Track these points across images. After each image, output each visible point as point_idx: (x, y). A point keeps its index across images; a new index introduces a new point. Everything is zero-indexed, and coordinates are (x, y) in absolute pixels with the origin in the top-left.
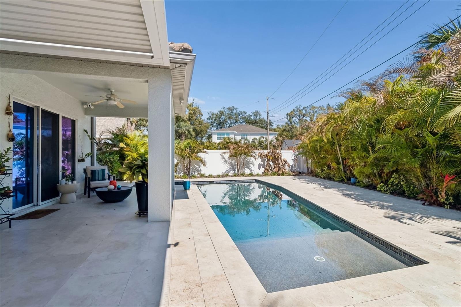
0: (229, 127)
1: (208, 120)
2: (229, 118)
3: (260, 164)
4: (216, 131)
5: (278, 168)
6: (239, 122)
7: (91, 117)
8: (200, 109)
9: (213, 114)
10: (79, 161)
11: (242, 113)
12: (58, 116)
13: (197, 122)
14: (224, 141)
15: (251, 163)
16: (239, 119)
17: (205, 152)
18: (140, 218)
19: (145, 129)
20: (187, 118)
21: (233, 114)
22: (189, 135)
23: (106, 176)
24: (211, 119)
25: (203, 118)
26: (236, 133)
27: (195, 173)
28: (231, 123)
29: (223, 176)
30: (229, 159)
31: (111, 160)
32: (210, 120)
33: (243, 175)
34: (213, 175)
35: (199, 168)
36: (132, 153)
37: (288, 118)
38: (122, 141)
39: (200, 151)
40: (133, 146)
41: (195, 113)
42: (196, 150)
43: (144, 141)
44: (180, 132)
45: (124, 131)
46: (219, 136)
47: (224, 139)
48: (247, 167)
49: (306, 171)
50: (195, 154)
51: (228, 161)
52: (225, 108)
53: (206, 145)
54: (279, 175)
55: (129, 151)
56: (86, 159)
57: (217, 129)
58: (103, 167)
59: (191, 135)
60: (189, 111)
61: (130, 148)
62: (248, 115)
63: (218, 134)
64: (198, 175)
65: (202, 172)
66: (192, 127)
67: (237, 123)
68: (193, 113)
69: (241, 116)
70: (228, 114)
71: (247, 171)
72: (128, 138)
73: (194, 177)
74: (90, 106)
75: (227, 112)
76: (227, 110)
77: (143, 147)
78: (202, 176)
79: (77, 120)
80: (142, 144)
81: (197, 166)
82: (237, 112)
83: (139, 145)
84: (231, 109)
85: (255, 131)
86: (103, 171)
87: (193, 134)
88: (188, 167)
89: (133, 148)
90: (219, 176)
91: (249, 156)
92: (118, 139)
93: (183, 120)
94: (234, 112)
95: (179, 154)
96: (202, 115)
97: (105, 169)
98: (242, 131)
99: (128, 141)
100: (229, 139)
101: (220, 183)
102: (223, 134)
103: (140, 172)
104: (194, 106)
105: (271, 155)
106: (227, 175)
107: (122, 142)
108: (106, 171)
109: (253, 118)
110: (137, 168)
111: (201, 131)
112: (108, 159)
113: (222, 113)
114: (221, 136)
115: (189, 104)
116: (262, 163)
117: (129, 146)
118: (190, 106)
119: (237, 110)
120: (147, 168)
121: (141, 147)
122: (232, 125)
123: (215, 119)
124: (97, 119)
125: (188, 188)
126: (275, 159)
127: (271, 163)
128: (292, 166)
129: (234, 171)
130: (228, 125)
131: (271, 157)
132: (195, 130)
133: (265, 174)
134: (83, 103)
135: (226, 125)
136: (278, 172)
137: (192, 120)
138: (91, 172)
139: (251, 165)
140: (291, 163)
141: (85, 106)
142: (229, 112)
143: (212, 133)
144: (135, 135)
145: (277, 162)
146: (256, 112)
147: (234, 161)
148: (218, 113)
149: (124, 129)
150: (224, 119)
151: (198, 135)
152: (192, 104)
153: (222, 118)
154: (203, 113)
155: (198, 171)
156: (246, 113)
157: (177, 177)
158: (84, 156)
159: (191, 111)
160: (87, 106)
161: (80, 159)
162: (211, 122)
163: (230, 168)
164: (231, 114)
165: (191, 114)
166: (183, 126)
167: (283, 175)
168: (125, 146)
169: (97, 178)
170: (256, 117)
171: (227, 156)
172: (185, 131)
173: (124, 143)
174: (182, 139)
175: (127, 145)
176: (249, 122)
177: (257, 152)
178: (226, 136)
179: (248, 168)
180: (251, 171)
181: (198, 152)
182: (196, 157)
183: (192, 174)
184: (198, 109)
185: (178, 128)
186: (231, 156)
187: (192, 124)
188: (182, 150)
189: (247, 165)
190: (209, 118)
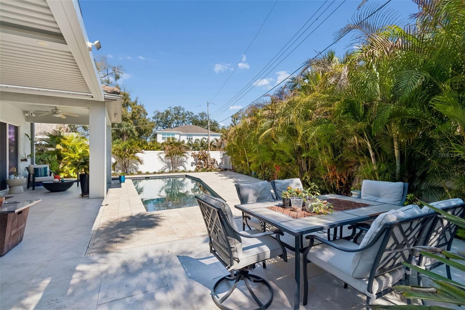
0: (176, 127)
1: (153, 119)
2: (176, 118)
3: (192, 162)
4: (163, 131)
5: (207, 166)
6: (186, 122)
7: (31, 123)
8: (144, 108)
9: (158, 114)
10: (22, 160)
11: (189, 113)
12: (5, 124)
13: (141, 121)
14: (168, 141)
15: (185, 162)
16: (186, 119)
17: (142, 153)
18: (83, 198)
19: (80, 127)
20: (130, 117)
21: (180, 114)
22: (131, 135)
23: (48, 173)
24: (157, 118)
25: (147, 117)
26: (182, 133)
27: (133, 171)
28: (178, 123)
29: (159, 173)
30: (165, 159)
31: (49, 160)
32: (155, 119)
33: (176, 172)
34: (150, 172)
35: (137, 166)
36: (70, 153)
37: (233, 120)
38: (59, 142)
39: (137, 152)
40: (70, 147)
41: (138, 112)
42: (134, 151)
43: (82, 143)
44: (122, 132)
45: (61, 133)
46: (164, 136)
47: (169, 139)
48: (181, 165)
49: (231, 168)
50: (132, 154)
51: (164, 160)
52: (172, 108)
53: (149, 144)
54: (208, 171)
55: (67, 151)
56: (28, 159)
57: (163, 128)
58: (44, 166)
59: (134, 135)
60: (132, 109)
61: (68, 149)
62: (195, 115)
63: (163, 134)
64: (136, 173)
65: (139, 170)
66: (134, 127)
67: (185, 123)
68: (136, 112)
69: (188, 116)
70: (175, 114)
71: (181, 168)
72: (65, 139)
73: (132, 174)
74: (31, 114)
75: (173, 112)
76: (174, 110)
77: (80, 148)
78: (140, 173)
79: (20, 126)
80: (80, 145)
81: (135, 165)
82: (184, 112)
83: (77, 146)
84: (178, 109)
85: (200, 132)
86: (45, 169)
87: (136, 134)
88: (126, 165)
89: (70, 149)
90: (155, 173)
91: (182, 156)
92: (55, 140)
93: (126, 119)
94: (181, 112)
95: (117, 154)
96: (147, 114)
97: (47, 167)
98: (187, 132)
99: (66, 143)
100: (173, 139)
101: (155, 178)
102: (168, 134)
103: (83, 167)
104: (138, 104)
105: (201, 155)
106: (162, 172)
107: (59, 144)
108: (48, 169)
109: (199, 118)
110: (81, 164)
111: (145, 130)
112: (46, 159)
113: (168, 113)
114: (166, 136)
115: (133, 102)
116: (195, 162)
117: (66, 147)
118: (134, 104)
119: (184, 110)
120: (88, 164)
121: (79, 148)
122: (179, 125)
123: (162, 118)
124: (36, 125)
125: (122, 181)
126: (205, 158)
127: (202, 161)
128: (220, 164)
129: (170, 168)
130: (175, 125)
131: (201, 157)
132: (137, 129)
133: (197, 171)
134: (25, 112)
135: (173, 125)
136: (206, 169)
137: (135, 119)
138: (34, 169)
139: (185, 163)
140: (219, 161)
141: (27, 115)
142: (176, 112)
143: (157, 133)
144: (72, 137)
145: (206, 161)
146: (202, 113)
147: (169, 160)
148: (164, 113)
149: (61, 131)
150: (170, 118)
151: (143, 134)
152: (136, 102)
153: (168, 117)
154: (147, 112)
155: (136, 169)
156: (193, 114)
157: (116, 175)
158: (26, 157)
159: (134, 110)
160: (28, 115)
161: (23, 159)
162: (157, 121)
163: (166, 166)
164: (178, 114)
165: (134, 112)
166: (125, 126)
167: (211, 171)
168: (62, 148)
169: (39, 174)
170: (203, 118)
171: (163, 156)
172: (127, 131)
173: (61, 145)
174: (123, 139)
175: (64, 146)
176: (196, 123)
177: (190, 153)
178: (171, 136)
179: (183, 166)
180: (185, 168)
181: (136, 153)
182: (134, 157)
183: (130, 171)
184: (142, 107)
185: (119, 127)
186: (167, 156)
187: (135, 124)
188: (120, 151)
189: (181, 163)
190: (155, 117)
